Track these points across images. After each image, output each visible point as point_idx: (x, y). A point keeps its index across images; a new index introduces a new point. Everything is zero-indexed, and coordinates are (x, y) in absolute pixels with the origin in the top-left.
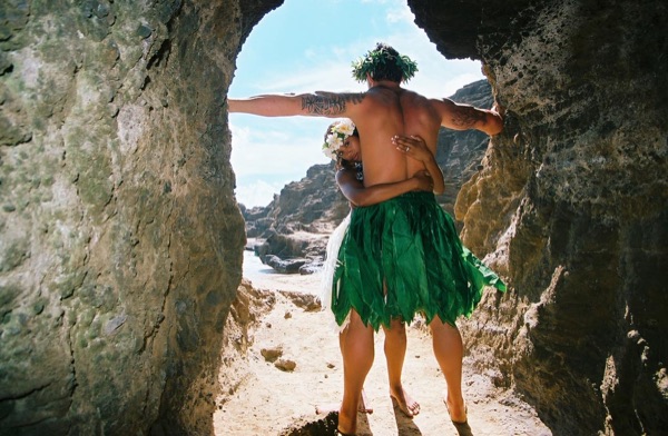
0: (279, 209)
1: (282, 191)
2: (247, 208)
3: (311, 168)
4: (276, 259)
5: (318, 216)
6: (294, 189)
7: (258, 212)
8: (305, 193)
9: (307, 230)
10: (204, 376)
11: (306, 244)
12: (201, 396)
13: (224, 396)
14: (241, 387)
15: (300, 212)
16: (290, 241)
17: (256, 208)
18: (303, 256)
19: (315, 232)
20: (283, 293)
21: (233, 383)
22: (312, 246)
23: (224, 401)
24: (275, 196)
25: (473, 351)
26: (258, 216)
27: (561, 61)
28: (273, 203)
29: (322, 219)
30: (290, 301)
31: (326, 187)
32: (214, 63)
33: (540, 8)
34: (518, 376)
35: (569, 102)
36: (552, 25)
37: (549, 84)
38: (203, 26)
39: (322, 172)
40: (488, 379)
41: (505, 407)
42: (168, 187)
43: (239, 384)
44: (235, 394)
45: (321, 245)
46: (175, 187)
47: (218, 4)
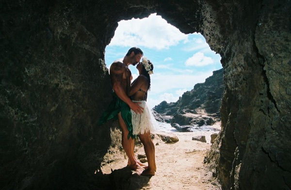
0: (181, 103)
1: (183, 95)
2: (168, 103)
3: (196, 85)
4: (178, 125)
5: (198, 106)
6: (188, 95)
8: (193, 96)
9: (192, 113)
10: (95, 154)
11: (191, 119)
12: (94, 160)
13: (104, 163)
14: (114, 162)
15: (190, 105)
16: (184, 117)
17: (171, 103)
18: (189, 124)
19: (196, 113)
20: (158, 135)
21: (110, 160)
22: (194, 120)
23: (104, 165)
24: (180, 98)
25: (211, 161)
26: (172, 106)
27: (219, 29)
28: (179, 101)
29: (199, 108)
30: (160, 138)
31: (202, 93)
32: (85, 49)
33: (200, 10)
34: (219, 172)
35: (226, 46)
36: (208, 16)
37: (219, 39)
38: (74, 39)
39: (201, 87)
40: (212, 173)
41: (213, 186)
42: (57, 85)
43: (113, 161)
44: (110, 164)
45: (198, 119)
46: (63, 86)
47: (78, 32)
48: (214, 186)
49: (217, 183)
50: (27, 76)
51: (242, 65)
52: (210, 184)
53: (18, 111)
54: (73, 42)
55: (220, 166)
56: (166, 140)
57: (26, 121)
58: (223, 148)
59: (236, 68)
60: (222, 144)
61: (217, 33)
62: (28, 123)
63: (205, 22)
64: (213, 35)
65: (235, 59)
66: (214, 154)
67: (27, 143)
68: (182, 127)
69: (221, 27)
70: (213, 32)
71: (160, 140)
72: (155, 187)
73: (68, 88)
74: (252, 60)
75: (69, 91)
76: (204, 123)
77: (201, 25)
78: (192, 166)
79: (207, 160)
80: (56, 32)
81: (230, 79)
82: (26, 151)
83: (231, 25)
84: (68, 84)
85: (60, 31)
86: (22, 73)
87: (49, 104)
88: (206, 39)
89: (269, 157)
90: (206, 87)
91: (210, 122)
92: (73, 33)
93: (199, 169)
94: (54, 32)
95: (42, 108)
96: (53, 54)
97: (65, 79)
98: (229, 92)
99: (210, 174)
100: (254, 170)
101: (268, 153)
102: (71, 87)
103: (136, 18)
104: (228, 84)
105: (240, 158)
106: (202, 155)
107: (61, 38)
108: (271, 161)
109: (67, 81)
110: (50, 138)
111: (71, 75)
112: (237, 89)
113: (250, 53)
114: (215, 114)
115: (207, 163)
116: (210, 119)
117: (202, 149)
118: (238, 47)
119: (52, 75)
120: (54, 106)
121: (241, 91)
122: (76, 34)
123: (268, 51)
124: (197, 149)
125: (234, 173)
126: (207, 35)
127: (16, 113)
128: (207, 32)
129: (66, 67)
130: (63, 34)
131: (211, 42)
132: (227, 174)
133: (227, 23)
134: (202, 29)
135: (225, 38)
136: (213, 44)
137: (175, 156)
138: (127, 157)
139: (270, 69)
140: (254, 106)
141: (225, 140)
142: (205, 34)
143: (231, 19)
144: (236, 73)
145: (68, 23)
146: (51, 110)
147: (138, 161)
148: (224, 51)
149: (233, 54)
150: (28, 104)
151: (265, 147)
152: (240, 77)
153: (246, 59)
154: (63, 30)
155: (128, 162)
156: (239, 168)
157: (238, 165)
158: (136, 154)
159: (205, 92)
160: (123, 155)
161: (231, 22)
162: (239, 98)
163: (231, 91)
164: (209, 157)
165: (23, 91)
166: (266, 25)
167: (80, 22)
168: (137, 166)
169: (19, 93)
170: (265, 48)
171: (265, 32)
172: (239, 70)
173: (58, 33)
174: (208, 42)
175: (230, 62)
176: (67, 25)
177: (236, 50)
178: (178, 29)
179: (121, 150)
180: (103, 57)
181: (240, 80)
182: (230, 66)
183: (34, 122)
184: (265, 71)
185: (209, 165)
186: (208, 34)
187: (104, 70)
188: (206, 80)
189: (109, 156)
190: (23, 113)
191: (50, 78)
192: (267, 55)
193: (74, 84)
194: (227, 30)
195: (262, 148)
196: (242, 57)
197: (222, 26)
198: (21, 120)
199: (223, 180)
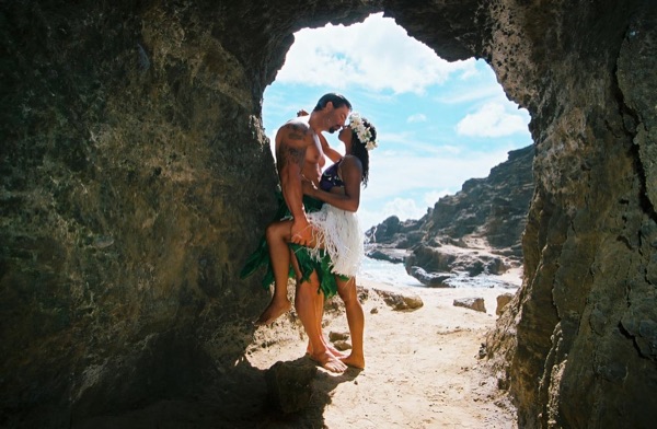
0: (431, 223)
1: (436, 205)
2: (401, 220)
3: (467, 182)
4: (421, 271)
5: (469, 231)
6: (448, 203)
7: (411, 224)
8: (459, 207)
9: (456, 244)
10: (236, 325)
11: (452, 258)
12: (232, 339)
13: (255, 347)
14: (276, 346)
15: (452, 227)
16: (437, 254)
17: (409, 221)
18: (449, 270)
19: (464, 246)
20: (377, 292)
21: (268, 340)
22: (460, 261)
23: (254, 350)
24: (429, 210)
26: (411, 228)
27: (528, 51)
28: (426, 216)
29: (474, 234)
30: (382, 299)
31: (481, 201)
32: (218, 91)
33: (486, 5)
34: (514, 379)
35: (544, 90)
36: (504, 19)
37: (528, 75)
38: (196, 69)
39: (479, 186)
40: (496, 381)
41: (497, 408)
42: (158, 171)
43: (274, 343)
44: (267, 349)
45: (469, 260)
46: (169, 173)
47: (204, 54)
48: (500, 410)
49: (507, 403)
50: (94, 148)
51: (580, 135)
52: (491, 405)
53: (74, 223)
54: (193, 76)
55: (516, 365)
56: (395, 303)
57: (90, 246)
58: (525, 325)
59: (564, 141)
60: (523, 315)
61: (523, 59)
62: (94, 251)
63: (496, 34)
64: (513, 65)
65: (564, 121)
66: (503, 339)
67: (92, 295)
68: (431, 276)
69: (535, 45)
70: (514, 57)
71: (380, 303)
72: (367, 403)
73: (180, 179)
74: (606, 122)
75: (181, 185)
76: (483, 269)
77: (487, 41)
78: (450, 362)
79: (486, 352)
80: (156, 54)
81: (548, 168)
82: (90, 310)
83: (559, 40)
84: (180, 169)
85: (165, 51)
86: (85, 142)
87: (139, 213)
88: (497, 73)
89: (635, 345)
90: (490, 186)
91: (497, 268)
92: (193, 57)
93: (466, 369)
94: (152, 54)
95: (126, 220)
96: (149, 102)
97: (174, 157)
98: (545, 196)
99: (492, 383)
100: (596, 375)
101: (633, 338)
102: (187, 176)
103: (337, 24)
104: (544, 180)
105: (566, 348)
106: (475, 340)
107: (167, 67)
108: (641, 355)
109: (178, 163)
110: (140, 287)
111: (187, 150)
112: (564, 190)
113: (602, 105)
114: (509, 249)
115: (486, 358)
116: (497, 261)
117: (477, 327)
118: (572, 93)
119: (146, 148)
120: (151, 216)
121: (574, 196)
122: (199, 59)
123: (647, 98)
124: (463, 326)
125: (548, 381)
126: (500, 64)
127: (71, 230)
128: (499, 56)
129: (178, 131)
130: (173, 59)
131: (508, 81)
132: (531, 382)
133: (548, 36)
134: (489, 49)
135: (543, 72)
136: (513, 86)
137: (414, 340)
138: (306, 337)
139: (649, 141)
140: (605, 229)
141: (531, 308)
142: (494, 62)
143: (560, 24)
144: (565, 154)
145: (182, 33)
146: (144, 226)
147: (330, 345)
148: (539, 102)
149: (558, 108)
150: (95, 211)
151: (626, 323)
152: (574, 164)
153: (591, 121)
154: (173, 48)
155: (308, 348)
156: (561, 371)
157: (558, 364)
158: (326, 331)
159: (488, 198)
160: (297, 331)
161: (559, 33)
162: (570, 212)
163: (551, 195)
164: (491, 344)
165: (86, 183)
166: (647, 36)
167: (209, 32)
168: (328, 356)
169: (78, 185)
170: (641, 91)
171: (643, 54)
172: (572, 146)
173: (161, 55)
174: (503, 80)
175: (551, 129)
176: (181, 37)
177: (567, 100)
178: (433, 50)
179: (293, 319)
180: (258, 111)
181: (574, 169)
182: (549, 137)
183: (108, 249)
184: (638, 146)
185: (491, 363)
186: (502, 61)
187: (260, 140)
188: (492, 170)
189: (265, 332)
190: (85, 230)
191: (143, 155)
192: (645, 107)
193: (193, 171)
194: (549, 51)
195: (620, 325)
196: (583, 117)
197: (537, 43)
198: (81, 246)
199: (522, 398)
